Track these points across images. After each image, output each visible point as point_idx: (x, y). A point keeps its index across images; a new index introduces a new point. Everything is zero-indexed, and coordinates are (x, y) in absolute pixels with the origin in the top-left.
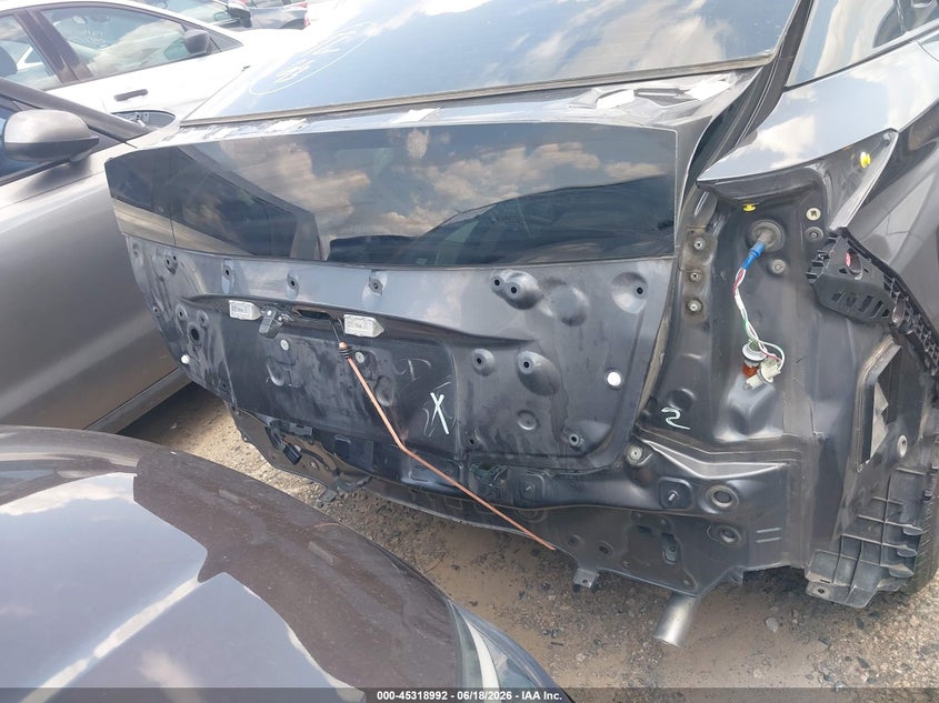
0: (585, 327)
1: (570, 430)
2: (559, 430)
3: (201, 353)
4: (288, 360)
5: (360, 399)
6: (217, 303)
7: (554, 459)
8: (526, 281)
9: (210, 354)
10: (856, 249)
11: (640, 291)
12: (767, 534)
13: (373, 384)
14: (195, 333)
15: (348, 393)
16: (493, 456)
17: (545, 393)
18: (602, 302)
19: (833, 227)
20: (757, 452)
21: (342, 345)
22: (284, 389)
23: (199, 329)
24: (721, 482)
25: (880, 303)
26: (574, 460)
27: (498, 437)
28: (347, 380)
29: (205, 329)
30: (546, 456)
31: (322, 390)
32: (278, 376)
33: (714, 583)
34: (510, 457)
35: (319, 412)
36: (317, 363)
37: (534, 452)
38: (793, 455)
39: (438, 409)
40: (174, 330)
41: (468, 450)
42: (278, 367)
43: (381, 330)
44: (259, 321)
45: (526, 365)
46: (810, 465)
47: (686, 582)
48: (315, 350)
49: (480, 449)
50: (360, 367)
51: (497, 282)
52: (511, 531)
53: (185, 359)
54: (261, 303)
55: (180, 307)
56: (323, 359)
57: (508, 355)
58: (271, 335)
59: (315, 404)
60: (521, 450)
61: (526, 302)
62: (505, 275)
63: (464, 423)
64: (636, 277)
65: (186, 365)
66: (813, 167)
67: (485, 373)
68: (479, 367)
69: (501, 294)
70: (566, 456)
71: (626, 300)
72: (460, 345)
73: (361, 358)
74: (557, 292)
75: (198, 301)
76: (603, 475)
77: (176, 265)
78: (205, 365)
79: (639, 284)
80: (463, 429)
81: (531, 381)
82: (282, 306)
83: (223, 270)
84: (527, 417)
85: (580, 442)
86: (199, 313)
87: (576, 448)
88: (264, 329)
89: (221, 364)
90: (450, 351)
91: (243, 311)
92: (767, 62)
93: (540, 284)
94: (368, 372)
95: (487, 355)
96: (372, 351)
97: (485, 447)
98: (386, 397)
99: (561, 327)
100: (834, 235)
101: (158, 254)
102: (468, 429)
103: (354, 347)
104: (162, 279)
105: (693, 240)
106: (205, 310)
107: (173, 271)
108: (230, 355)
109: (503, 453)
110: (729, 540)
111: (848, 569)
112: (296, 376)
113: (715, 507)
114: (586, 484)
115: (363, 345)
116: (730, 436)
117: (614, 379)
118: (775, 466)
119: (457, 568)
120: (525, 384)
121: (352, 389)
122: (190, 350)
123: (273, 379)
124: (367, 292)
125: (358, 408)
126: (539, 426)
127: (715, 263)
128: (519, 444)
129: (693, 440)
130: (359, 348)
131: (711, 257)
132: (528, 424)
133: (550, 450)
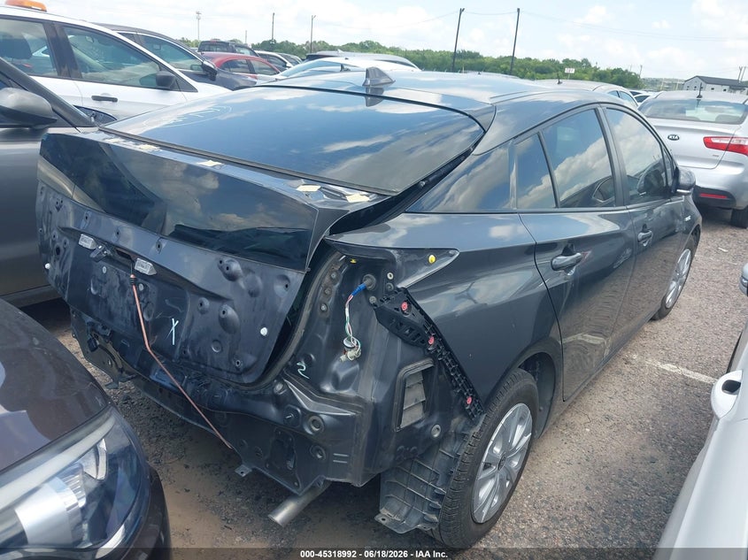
0: (258, 299)
1: (238, 358)
2: (232, 355)
3: (58, 263)
4: (103, 280)
5: (135, 313)
6: (75, 234)
7: (225, 373)
8: (236, 267)
9: (62, 266)
10: (411, 302)
11: (287, 286)
12: (340, 457)
13: (143, 305)
14: (58, 250)
15: (129, 308)
16: (194, 364)
17: (230, 332)
18: (269, 288)
19: (399, 286)
20: (342, 402)
21: (132, 276)
22: (96, 297)
23: (62, 248)
24: (316, 414)
25: (419, 335)
26: (234, 376)
27: (199, 352)
28: (131, 299)
29: (65, 249)
30: (221, 370)
31: (116, 304)
32: (95, 288)
33: (309, 486)
34: (202, 366)
35: (111, 316)
36: (118, 285)
37: (215, 366)
38: (358, 408)
39: (173, 329)
40: (47, 246)
41: (181, 357)
42: (97, 281)
43: (155, 273)
44: (93, 250)
45: (224, 312)
46: (367, 417)
47: (296, 484)
48: (119, 276)
49: (187, 358)
50: (139, 294)
51: (221, 262)
52: (208, 430)
53: (47, 266)
54: (98, 240)
55: (56, 232)
56: (122, 283)
57: (217, 304)
58: (96, 260)
59: (110, 312)
60: (209, 363)
61: (232, 277)
62: (225, 260)
63: (184, 340)
64: (286, 278)
65: (47, 270)
66: (392, 251)
67: (203, 312)
68: (200, 309)
69: (221, 268)
70: (232, 373)
71: (279, 288)
72: (195, 293)
73: (141, 288)
74: (250, 276)
75: (66, 231)
76: (260, 397)
77: (61, 206)
78: (58, 272)
79: (286, 282)
80: (182, 343)
81: (224, 323)
82: (109, 245)
83: (85, 215)
84: (218, 344)
85: (241, 365)
86: (65, 238)
87: (238, 369)
88: (93, 255)
89: (66, 274)
90: (189, 296)
91: (87, 242)
92: (395, 194)
93: (242, 269)
94: (142, 298)
95: (207, 303)
96: (148, 285)
97: (191, 357)
98: (149, 316)
99: (247, 295)
100: (398, 289)
101: (54, 197)
102: (185, 343)
103: (140, 280)
104: (51, 213)
105: (332, 272)
106: (68, 237)
107: (58, 209)
108: (73, 269)
109: (199, 363)
110: (319, 456)
111: (405, 511)
112: (105, 291)
113: (311, 429)
114: (249, 400)
115: (145, 280)
116: (328, 388)
117: (264, 331)
118: (349, 414)
119: (187, 467)
120: (221, 324)
121: (132, 306)
122: (52, 261)
123: (92, 289)
124: (154, 247)
125: (132, 319)
126: (222, 350)
127: (339, 288)
128: (209, 360)
129: (310, 387)
130: (143, 281)
131: (338, 284)
132: (217, 348)
133: (224, 367)
